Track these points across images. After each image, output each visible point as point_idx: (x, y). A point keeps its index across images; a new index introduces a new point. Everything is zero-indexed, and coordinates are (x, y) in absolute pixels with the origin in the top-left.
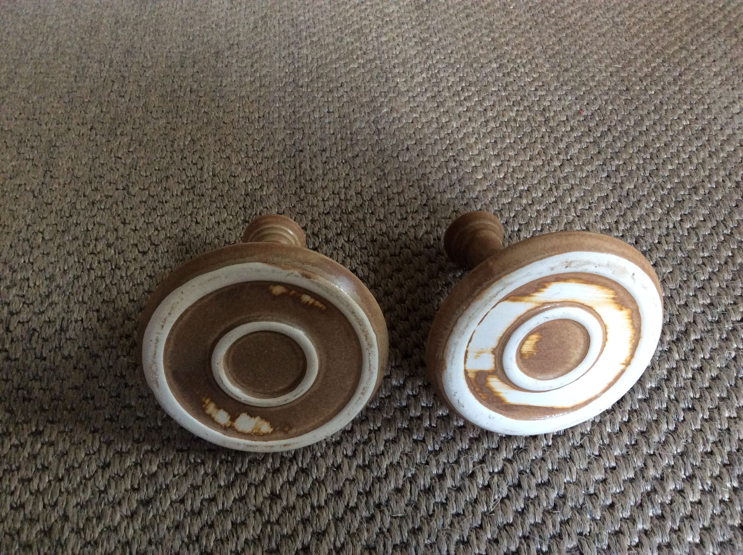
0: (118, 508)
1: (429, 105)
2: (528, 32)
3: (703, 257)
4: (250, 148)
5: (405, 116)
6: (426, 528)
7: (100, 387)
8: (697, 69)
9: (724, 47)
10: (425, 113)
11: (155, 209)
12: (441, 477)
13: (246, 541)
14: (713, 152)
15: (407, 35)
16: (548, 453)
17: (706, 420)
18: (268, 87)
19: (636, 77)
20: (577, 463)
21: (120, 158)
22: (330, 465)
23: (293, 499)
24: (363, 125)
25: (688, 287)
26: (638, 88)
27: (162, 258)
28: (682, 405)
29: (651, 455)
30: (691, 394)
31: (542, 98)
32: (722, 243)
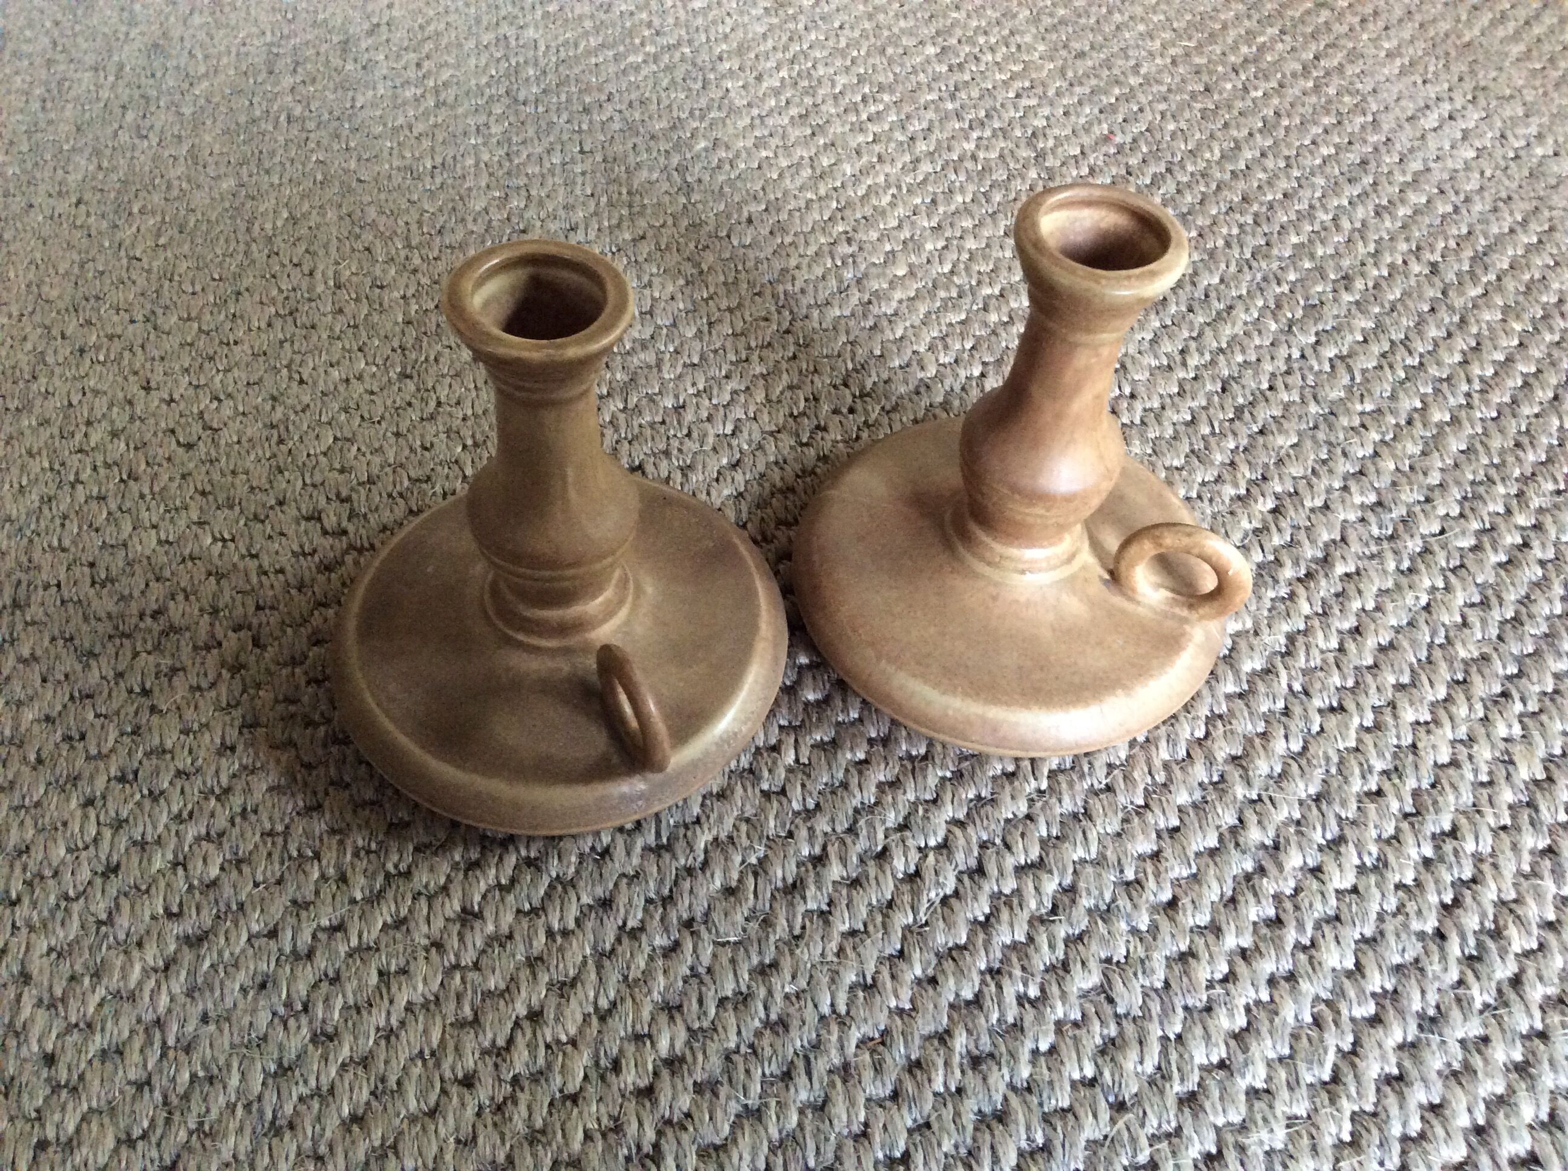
0: (136, 953)
1: (795, 133)
3: (1362, 413)
4: (414, 227)
5: (744, 155)
6: (786, 964)
7: (97, 716)
8: (1350, 45)
10: (785, 147)
11: (211, 359)
12: (819, 860)
13: (409, 1008)
14: (1384, 207)
16: (1039, 804)
17: (1368, 730)
18: (452, 107)
19: (1224, 64)
20: (1099, 822)
21: (139, 260)
22: (587, 850)
23: (508, 918)
24: (655, 176)
25: (1330, 471)
26: (1229, 86)
27: (228, 456)
28: (1317, 702)
29: (1253, 802)
30: (1336, 680)
31: (1031, 114)
32: (1402, 383)
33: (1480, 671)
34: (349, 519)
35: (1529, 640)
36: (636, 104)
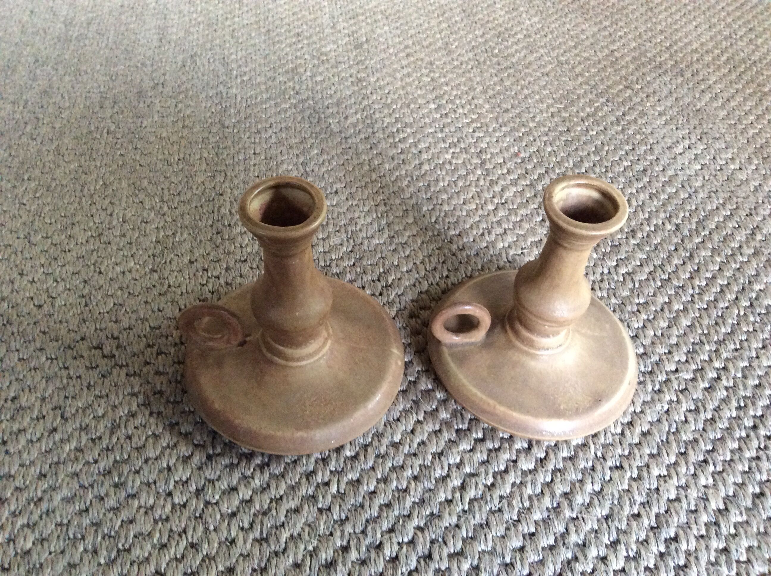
1: (361, 147)
2: (469, 72)
3: (638, 304)
4: (166, 192)
5: (336, 158)
8: (641, 108)
9: (669, 86)
10: (357, 154)
11: (56, 259)
12: (345, 549)
14: (654, 194)
15: (343, 74)
16: (462, 519)
17: (634, 479)
18: (191, 128)
19: (577, 117)
20: (493, 529)
21: (24, 205)
22: (223, 539)
24: (290, 167)
26: (579, 129)
27: (58, 312)
28: (609, 463)
29: (573, 519)
30: (619, 451)
31: (480, 140)
32: (659, 288)
33: (692, 447)
34: (117, 348)
35: (719, 431)
36: (284, 129)
